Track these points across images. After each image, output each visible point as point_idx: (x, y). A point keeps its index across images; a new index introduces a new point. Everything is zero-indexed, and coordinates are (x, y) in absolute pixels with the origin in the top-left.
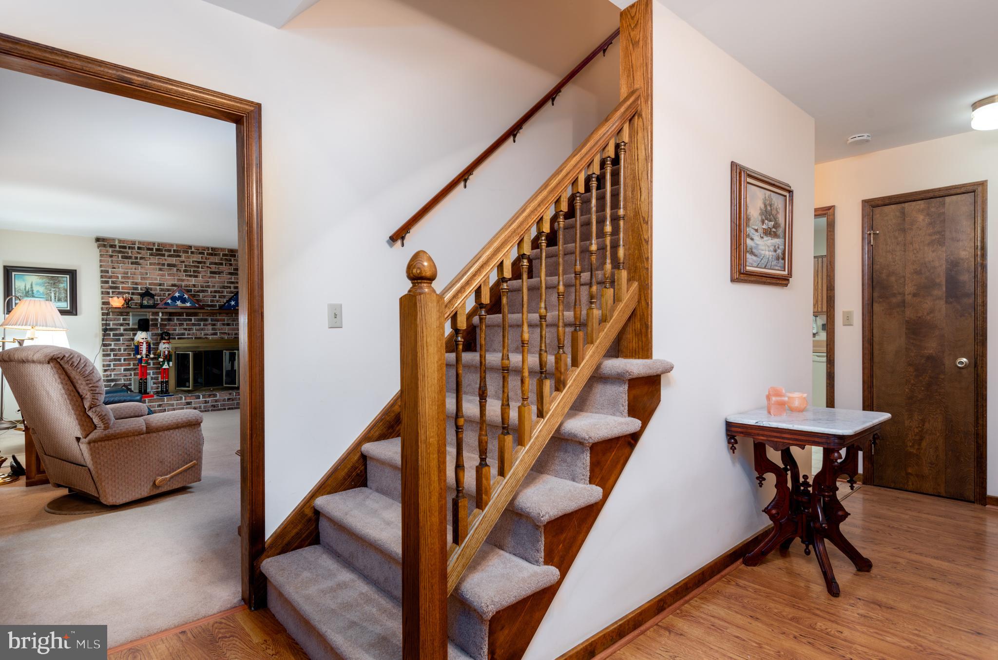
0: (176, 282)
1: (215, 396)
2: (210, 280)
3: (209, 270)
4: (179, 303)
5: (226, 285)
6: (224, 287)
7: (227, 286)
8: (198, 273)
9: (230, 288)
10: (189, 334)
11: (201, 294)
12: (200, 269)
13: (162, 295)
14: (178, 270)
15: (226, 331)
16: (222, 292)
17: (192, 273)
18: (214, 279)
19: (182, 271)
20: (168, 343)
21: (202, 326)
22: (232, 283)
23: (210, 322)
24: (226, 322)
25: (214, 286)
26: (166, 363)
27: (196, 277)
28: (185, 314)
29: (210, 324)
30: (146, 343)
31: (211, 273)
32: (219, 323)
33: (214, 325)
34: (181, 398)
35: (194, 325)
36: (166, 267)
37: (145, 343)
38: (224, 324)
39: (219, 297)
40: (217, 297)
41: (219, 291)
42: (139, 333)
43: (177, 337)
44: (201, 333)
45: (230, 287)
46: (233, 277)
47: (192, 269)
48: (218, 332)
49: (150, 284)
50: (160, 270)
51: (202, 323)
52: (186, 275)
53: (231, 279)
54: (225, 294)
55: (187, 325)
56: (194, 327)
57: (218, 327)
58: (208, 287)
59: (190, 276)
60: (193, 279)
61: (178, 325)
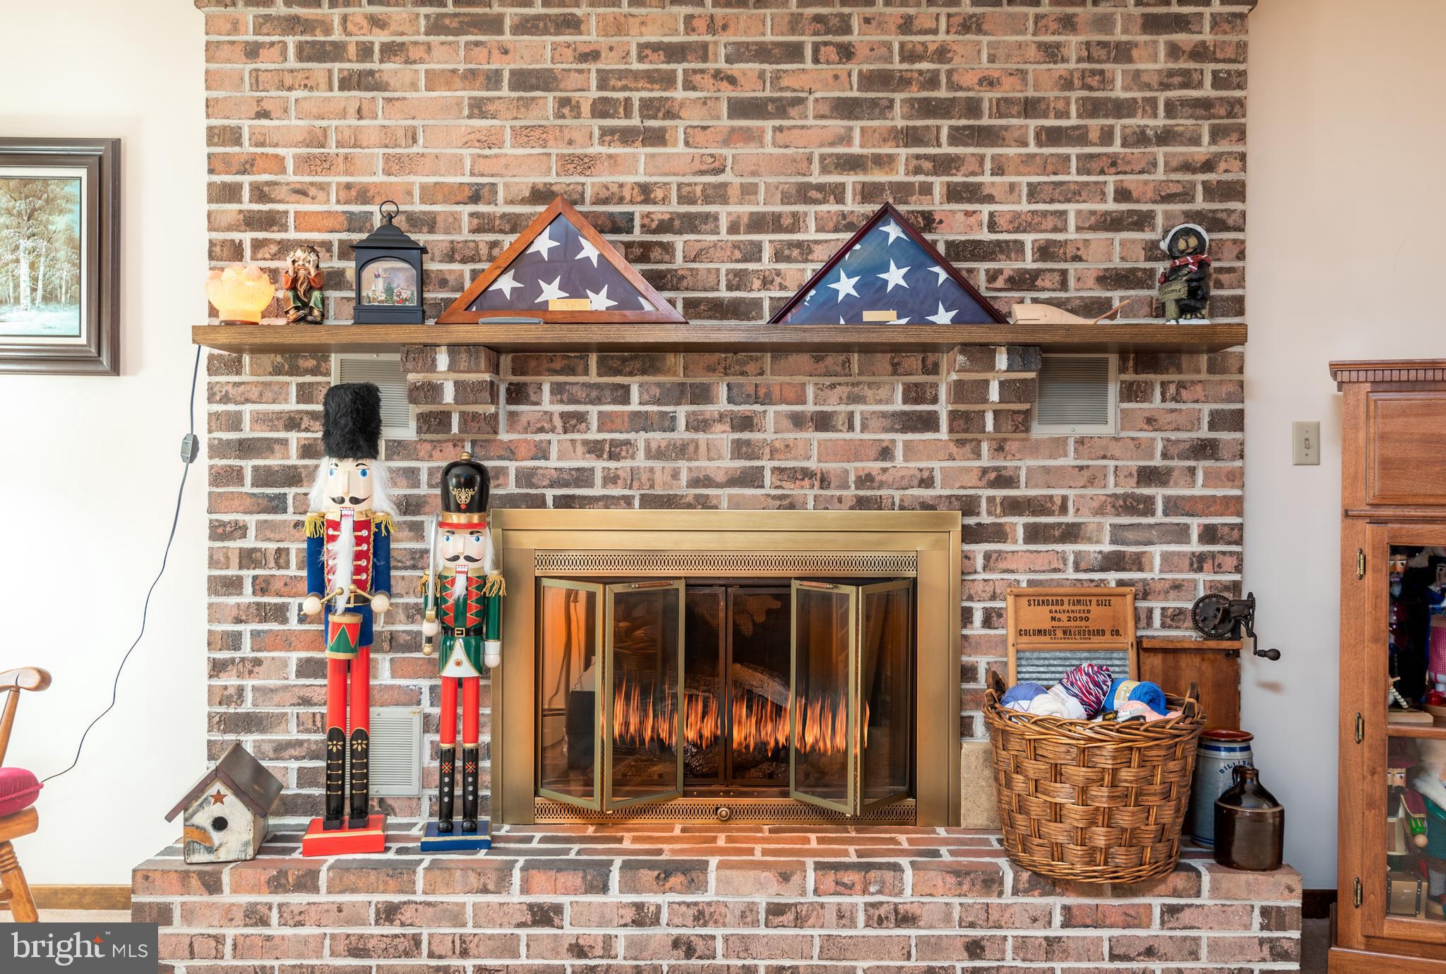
0: (552, 179)
1: (692, 872)
2: (727, 152)
3: (727, 92)
4: (552, 294)
5: (816, 178)
6: (803, 194)
7: (820, 187)
8: (670, 115)
9: (840, 200)
10: (611, 479)
11: (679, 241)
12: (679, 94)
13: (484, 251)
14: (564, 102)
15: (812, 465)
16: (796, 224)
17: (635, 121)
18: (750, 150)
19: (586, 109)
20: (474, 529)
21: (681, 434)
22: (853, 164)
23: (721, 404)
24: (810, 408)
25: (748, 191)
26: (459, 644)
27: (657, 138)
28: (593, 359)
29: (722, 417)
30: (358, 526)
31: (741, 108)
32: (771, 410)
33: (746, 423)
35: (641, 422)
36: (505, 92)
37: (347, 526)
38: (798, 421)
39: (779, 257)
40: (767, 253)
41: (777, 217)
42: (326, 463)
43: (550, 494)
44: (675, 475)
45: (837, 193)
46: (857, 125)
47: (636, 96)
48: (768, 465)
49: (428, 194)
50: (478, 108)
51: (682, 412)
52: (605, 132)
53: (846, 139)
54: (810, 234)
55: (606, 422)
56: (640, 438)
57: (768, 435)
58: (719, 194)
59: (627, 136)
60: (642, 152)
61: (558, 422)
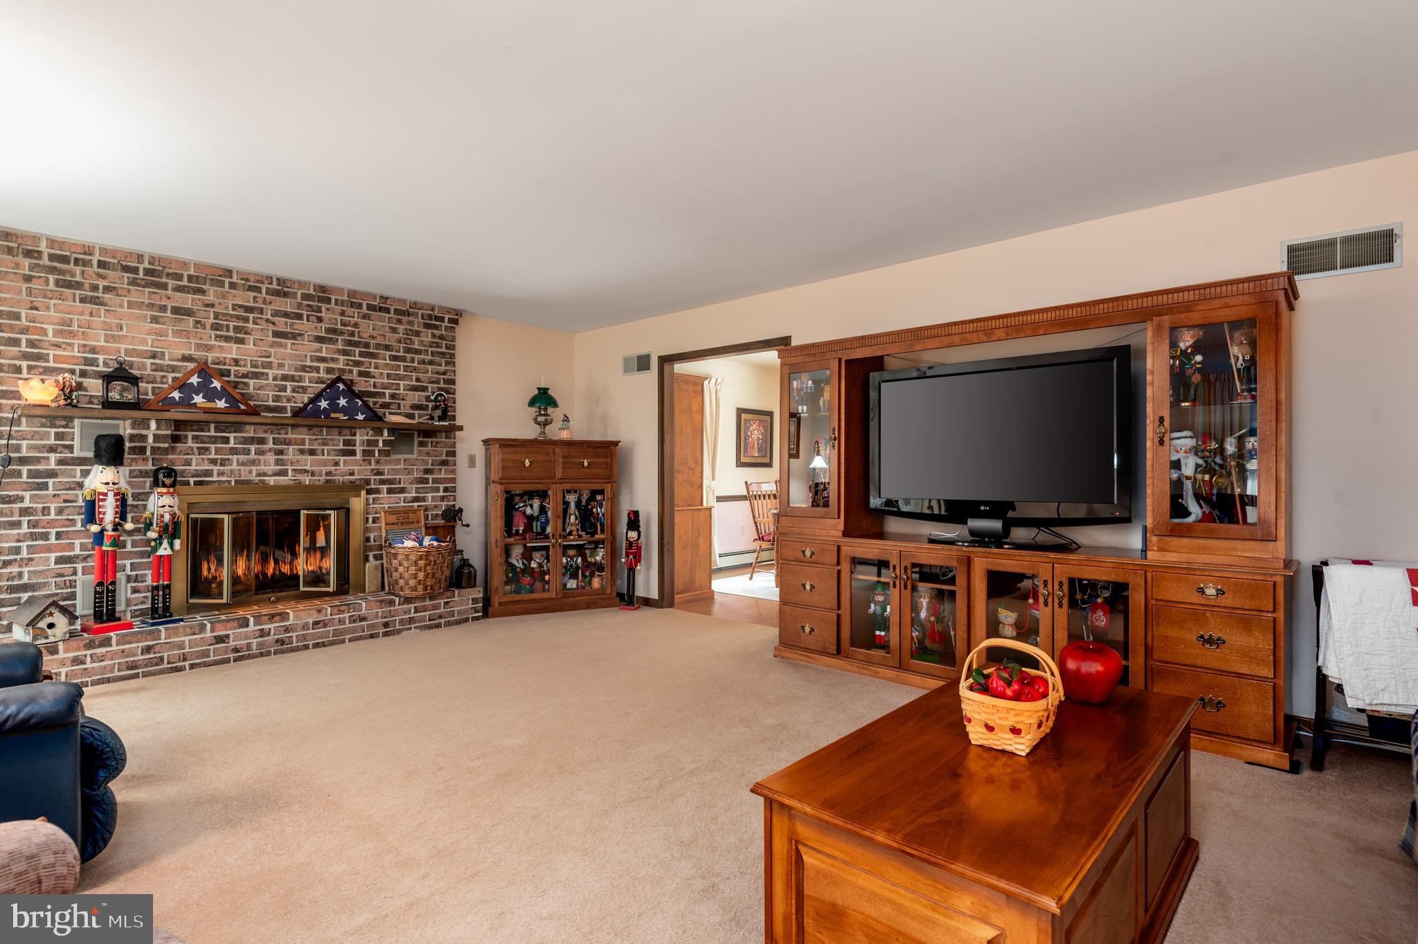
0: (192, 352)
1: (284, 616)
2: (272, 350)
3: (271, 327)
4: (198, 399)
5: (308, 363)
6: (303, 369)
7: (310, 367)
8: (246, 333)
9: (318, 372)
10: (221, 474)
11: (251, 382)
12: (251, 325)
13: (158, 379)
14: (198, 322)
15: (308, 468)
16: (301, 379)
17: (231, 334)
18: (282, 350)
19: (208, 326)
20: (172, 494)
21: (252, 456)
22: (323, 360)
23: (270, 445)
24: (307, 447)
25: (281, 366)
26: (165, 543)
27: (241, 341)
28: (212, 426)
29: (270, 450)
30: (116, 494)
31: (276, 334)
32: (291, 448)
33: (281, 452)
34: (202, 628)
35: (234, 451)
36: (169, 314)
37: (111, 495)
38: (302, 452)
39: (294, 391)
40: (289, 389)
41: (293, 376)
42: (97, 469)
43: (192, 480)
44: (250, 472)
45: (317, 370)
46: (324, 346)
47: (231, 324)
48: (290, 468)
49: (127, 352)
50: (155, 320)
51: (253, 448)
52: (217, 336)
53: (320, 350)
54: (307, 384)
55: (218, 451)
56: (235, 457)
57: (290, 457)
58: (269, 365)
59: (227, 339)
60: (235, 346)
61: (196, 451)
